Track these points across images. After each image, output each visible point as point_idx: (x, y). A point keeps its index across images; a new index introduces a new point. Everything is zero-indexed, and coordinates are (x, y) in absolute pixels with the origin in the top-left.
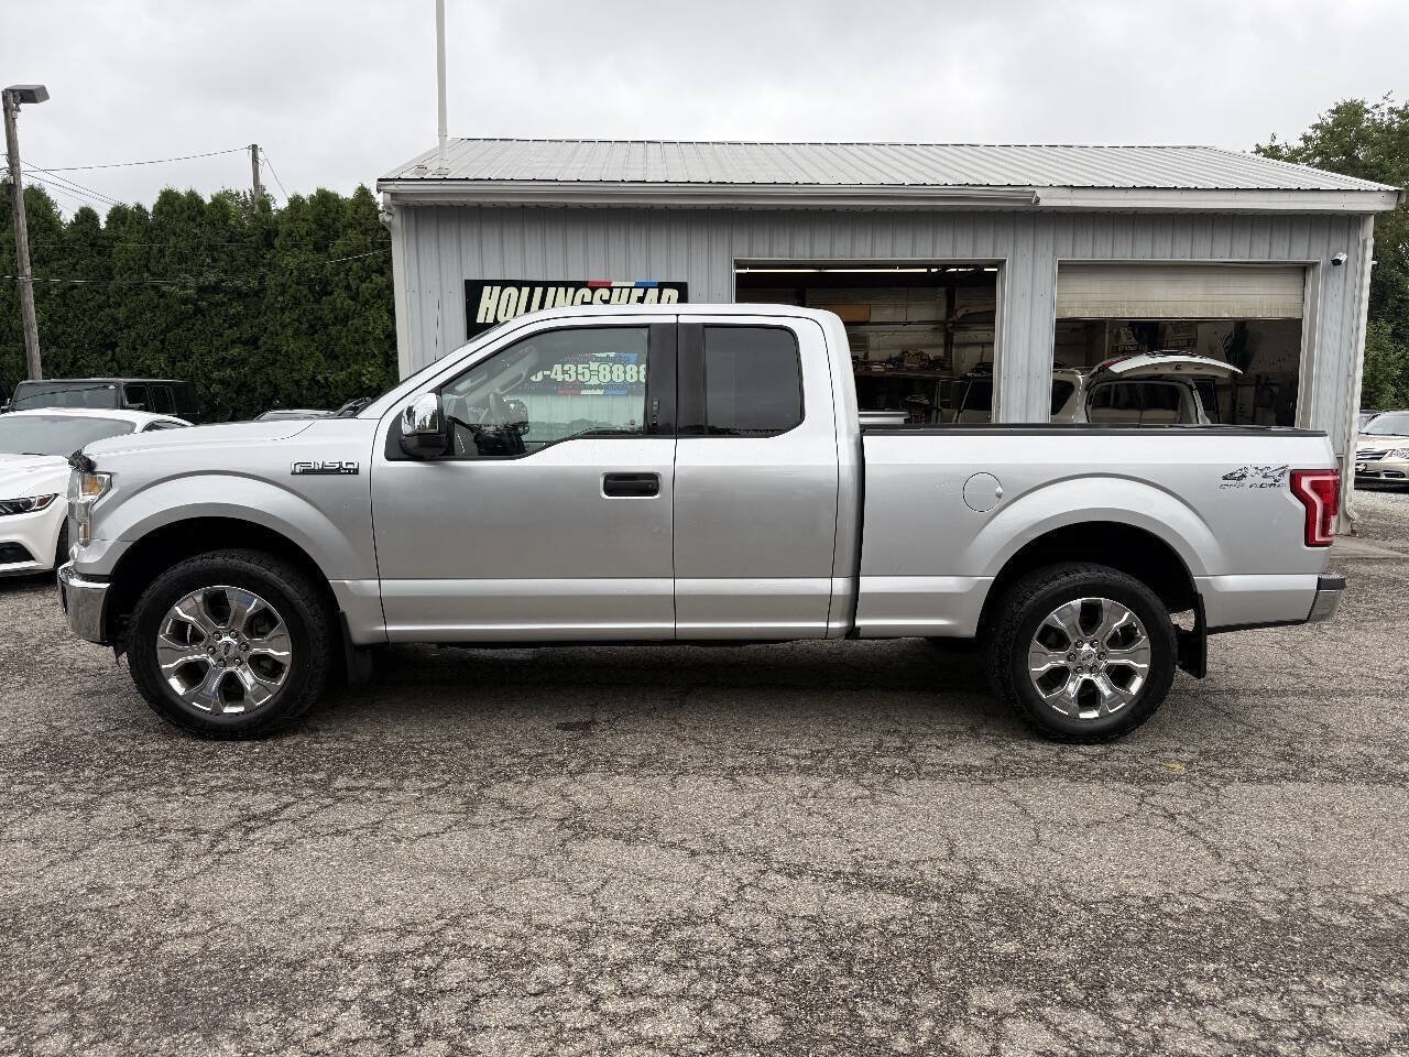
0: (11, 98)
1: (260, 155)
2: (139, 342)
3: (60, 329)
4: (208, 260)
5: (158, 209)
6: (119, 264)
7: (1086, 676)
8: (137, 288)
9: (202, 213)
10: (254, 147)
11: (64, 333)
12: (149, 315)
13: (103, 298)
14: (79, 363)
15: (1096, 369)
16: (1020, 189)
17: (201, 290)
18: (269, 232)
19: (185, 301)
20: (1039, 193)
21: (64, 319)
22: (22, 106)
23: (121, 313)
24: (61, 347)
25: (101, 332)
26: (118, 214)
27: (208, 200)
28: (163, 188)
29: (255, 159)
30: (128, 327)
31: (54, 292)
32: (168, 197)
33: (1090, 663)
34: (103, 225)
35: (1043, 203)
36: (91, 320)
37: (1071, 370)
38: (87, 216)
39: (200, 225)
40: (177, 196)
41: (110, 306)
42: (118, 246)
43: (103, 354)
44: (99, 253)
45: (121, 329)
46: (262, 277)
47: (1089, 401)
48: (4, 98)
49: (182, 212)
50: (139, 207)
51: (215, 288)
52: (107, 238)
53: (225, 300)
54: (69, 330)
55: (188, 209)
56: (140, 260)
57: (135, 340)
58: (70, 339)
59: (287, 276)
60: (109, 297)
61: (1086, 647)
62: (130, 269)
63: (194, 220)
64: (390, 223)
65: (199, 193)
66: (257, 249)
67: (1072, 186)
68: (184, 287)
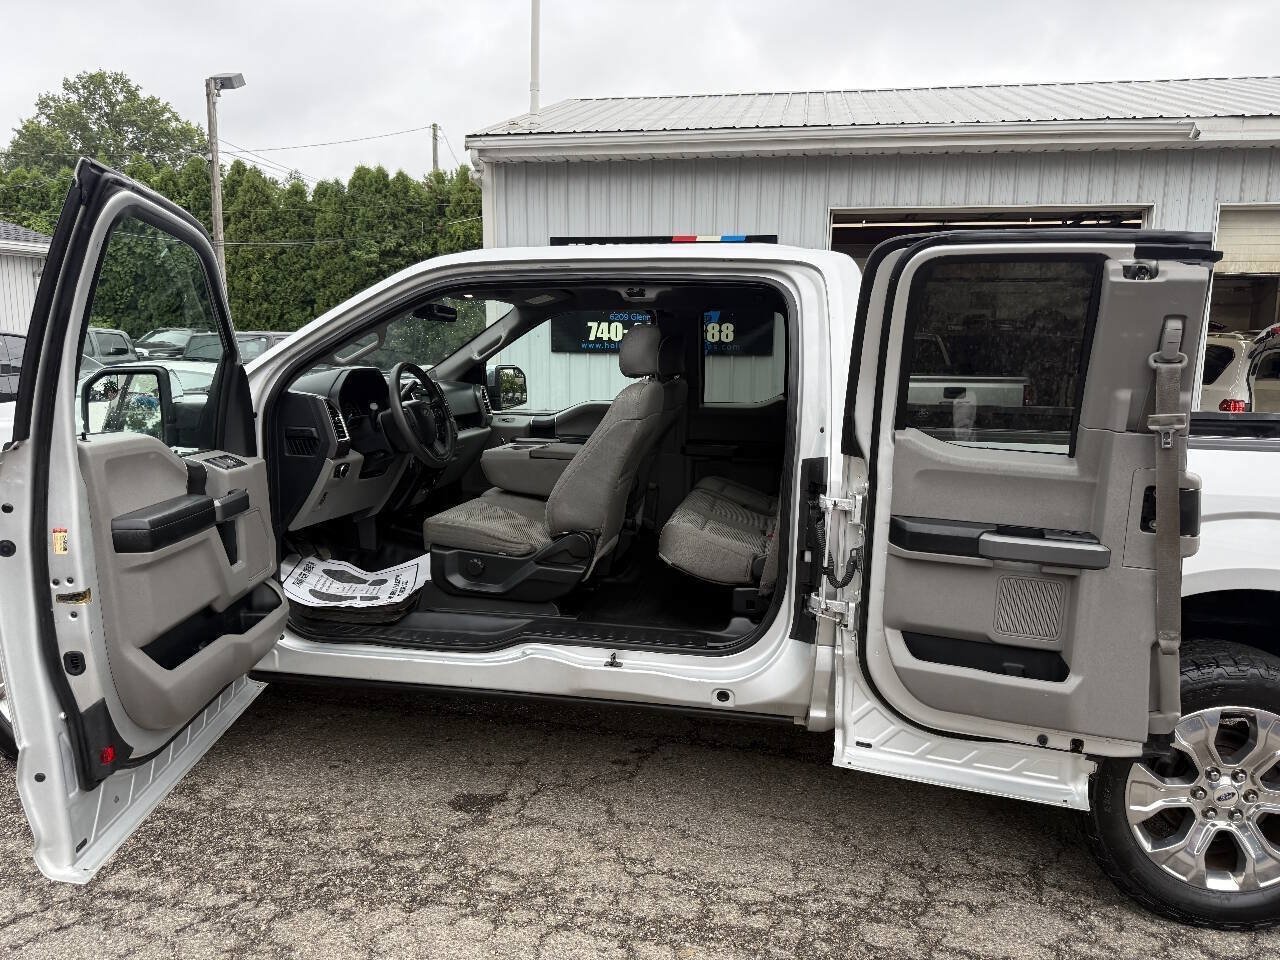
0: (212, 85)
1: (439, 133)
2: (332, 299)
3: (271, 287)
4: (390, 228)
5: (352, 184)
6: (319, 232)
7: (1222, 825)
8: (332, 252)
9: (387, 186)
10: (434, 125)
11: (274, 291)
12: (340, 276)
13: (305, 261)
14: (285, 317)
15: (1263, 334)
16: (1175, 121)
17: (384, 254)
18: (442, 201)
19: (370, 264)
20: (1199, 125)
21: (274, 280)
22: (222, 92)
23: (319, 274)
24: (271, 303)
25: (303, 290)
26: (323, 190)
27: (392, 176)
28: (358, 165)
29: (435, 137)
30: (324, 286)
31: (268, 256)
32: (361, 173)
33: (1230, 805)
34: (310, 198)
35: (1203, 137)
36: (296, 279)
37: (1232, 333)
38: (298, 191)
39: (385, 197)
40: (367, 171)
41: (311, 268)
42: (319, 215)
43: (304, 309)
44: (305, 222)
45: (318, 289)
46: (435, 243)
47: (1252, 371)
48: (208, 85)
49: (370, 186)
50: (337, 182)
51: (394, 251)
52: (311, 210)
53: (403, 263)
54: (278, 289)
55: (376, 182)
56: (336, 227)
57: (329, 297)
58: (279, 297)
59: (455, 242)
60: (310, 260)
61: (1225, 781)
62: (328, 236)
63: (380, 192)
64: (480, 179)
65: (386, 169)
66: (432, 217)
67: (1243, 116)
68: (369, 252)
